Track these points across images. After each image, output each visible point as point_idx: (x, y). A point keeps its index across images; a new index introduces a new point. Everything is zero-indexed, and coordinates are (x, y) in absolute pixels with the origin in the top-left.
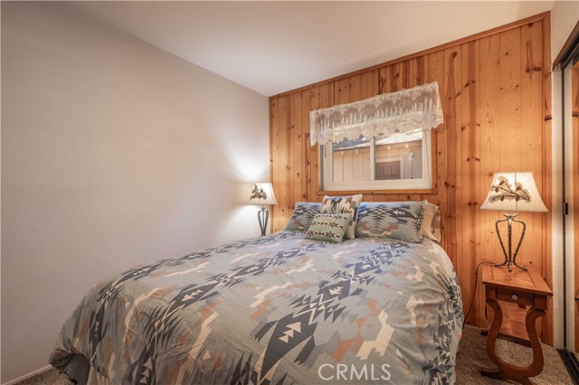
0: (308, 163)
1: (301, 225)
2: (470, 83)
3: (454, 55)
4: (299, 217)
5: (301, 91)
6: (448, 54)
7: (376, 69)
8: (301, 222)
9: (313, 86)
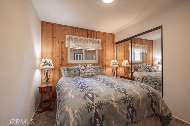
0: (62, 53)
1: (72, 75)
2: (105, 42)
3: (102, 35)
4: (71, 72)
5: (60, 26)
6: (102, 34)
7: (87, 30)
8: (72, 73)
9: (66, 26)
